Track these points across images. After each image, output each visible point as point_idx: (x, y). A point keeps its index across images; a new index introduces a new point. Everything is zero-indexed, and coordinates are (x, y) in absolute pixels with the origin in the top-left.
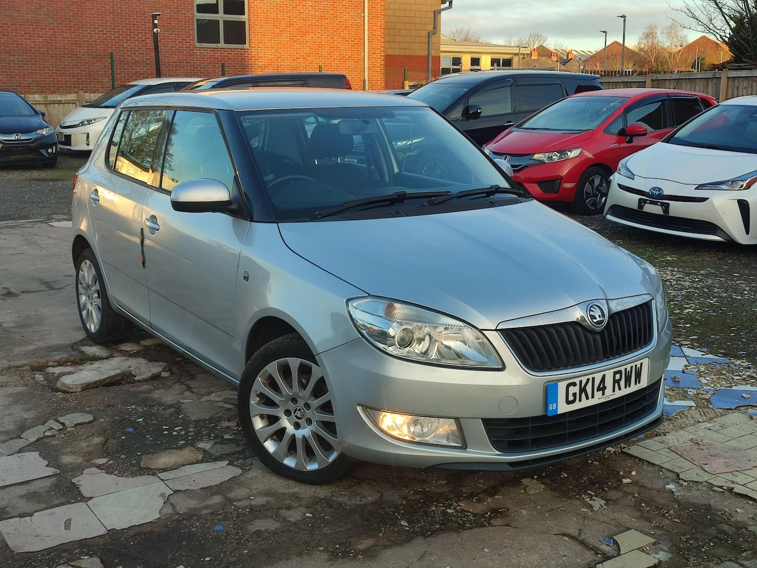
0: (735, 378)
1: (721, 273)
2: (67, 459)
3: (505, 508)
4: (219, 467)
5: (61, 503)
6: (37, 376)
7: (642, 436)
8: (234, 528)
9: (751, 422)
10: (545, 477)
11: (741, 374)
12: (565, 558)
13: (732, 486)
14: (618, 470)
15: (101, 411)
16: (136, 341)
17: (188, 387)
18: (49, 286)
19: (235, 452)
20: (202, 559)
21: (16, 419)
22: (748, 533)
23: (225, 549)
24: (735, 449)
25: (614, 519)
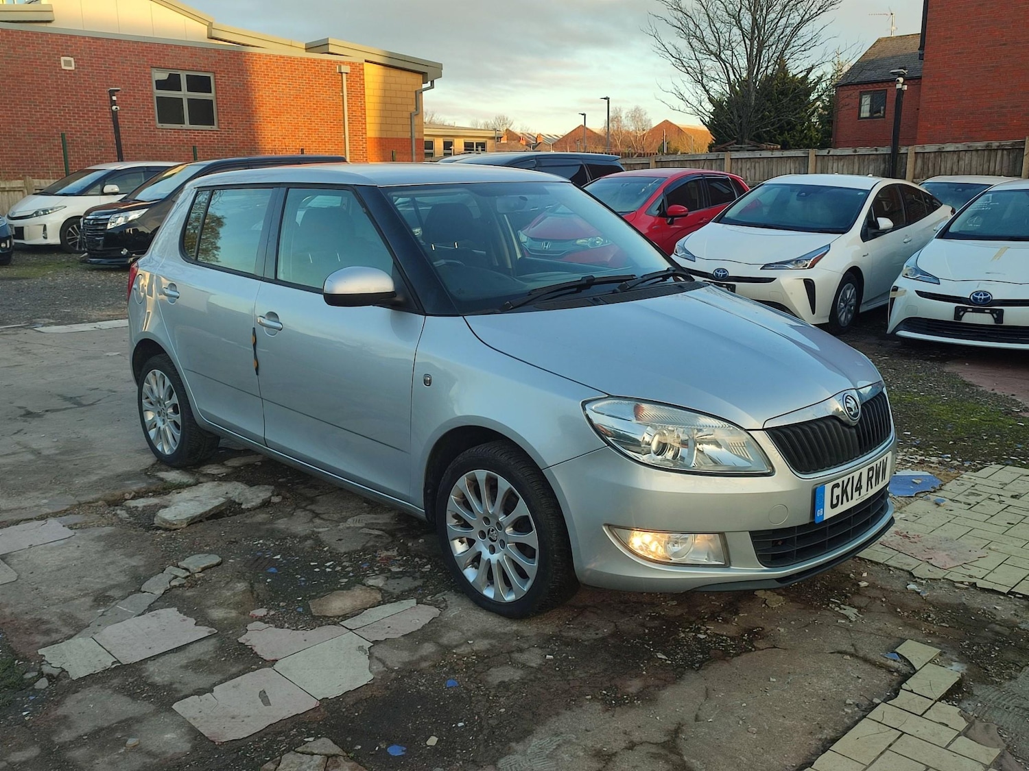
2: (217, 614)
3: (758, 628)
4: (409, 607)
5: (240, 671)
6: (119, 512)
8: (472, 682)
9: (940, 509)
12: (860, 680)
13: (972, 580)
14: (846, 573)
15: (224, 549)
16: (220, 461)
17: (314, 512)
18: (76, 402)
19: (416, 588)
20: (454, 725)
21: (123, 568)
22: (1023, 632)
23: (476, 710)
24: (946, 540)
25: (880, 630)
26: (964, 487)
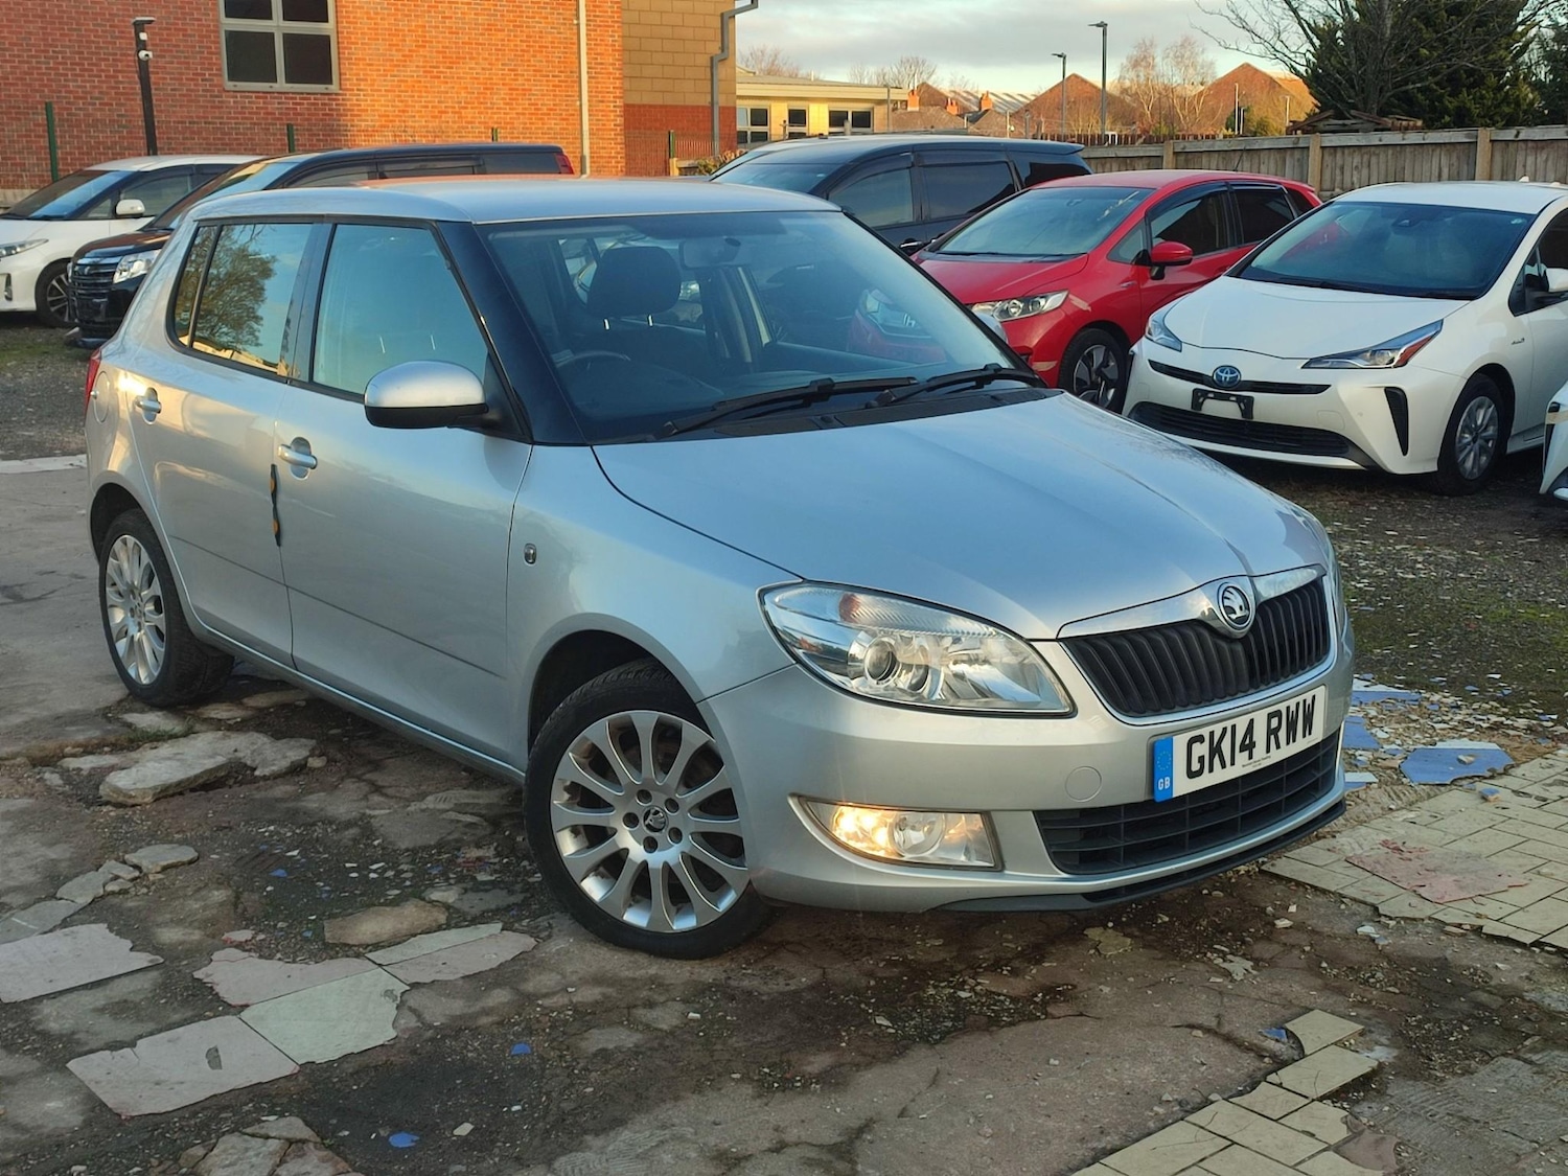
0: (1437, 726)
1: (1363, 531)
2: (169, 935)
3: (1067, 985)
4: (487, 935)
5: (185, 1020)
6: (47, 776)
8: (553, 1049)
9: (1485, 806)
10: (1127, 924)
11: (1448, 718)
12: (1205, 1067)
13: (1479, 922)
14: (1263, 905)
15: (207, 838)
16: (234, 697)
17: (373, 784)
18: (12, 594)
19: (509, 906)
20: (505, 1109)
21: (34, 862)
22: (1526, 1004)
23: (548, 1088)
24: (1468, 856)
25: (1276, 994)
26: (1551, 771)
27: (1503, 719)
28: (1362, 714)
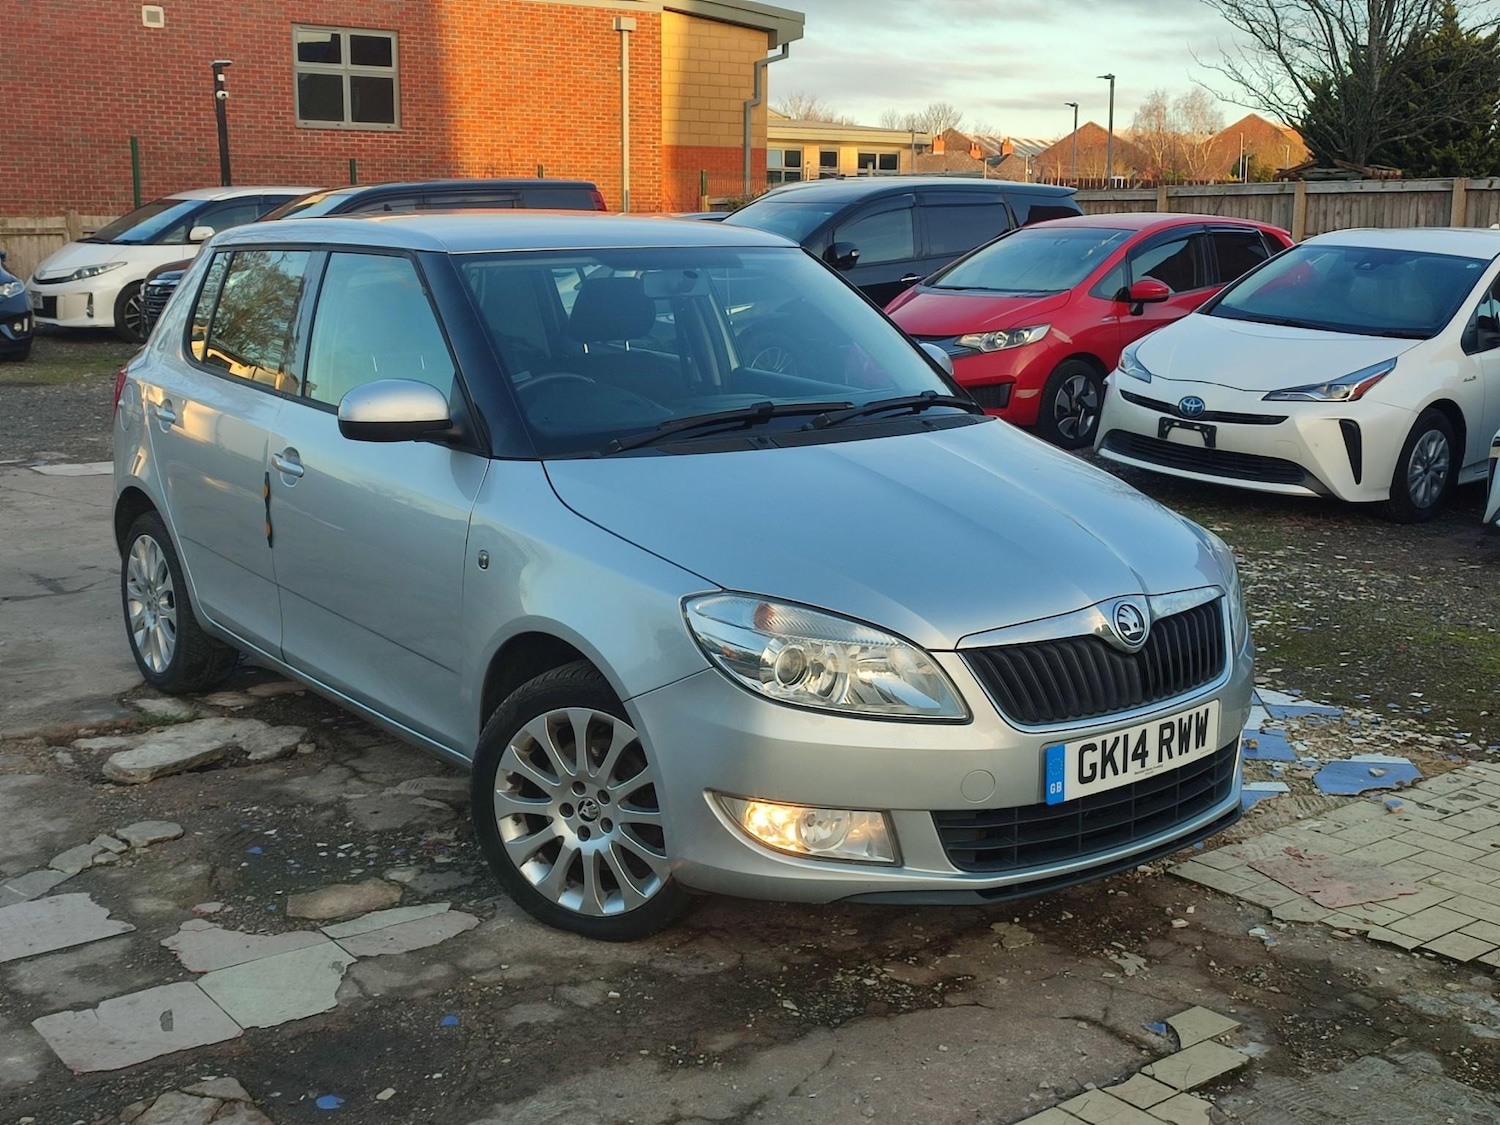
0: (1355, 740)
1: (1313, 554)
2: (145, 905)
3: (967, 976)
4: (435, 913)
5: (147, 984)
6: (59, 755)
7: (1199, 845)
8: (479, 1021)
9: (1389, 817)
10: (1033, 920)
11: (1364, 733)
12: (1085, 1058)
13: (1365, 927)
14: (1163, 905)
15: (194, 816)
16: (240, 687)
17: (354, 770)
18: (54, 586)
19: (459, 887)
20: (427, 1076)
21: (34, 834)
22: (1399, 1007)
23: (468, 1058)
24: (1365, 865)
25: (1164, 990)
26: (1457, 786)
27: (1419, 735)
28: (1285, 728)
